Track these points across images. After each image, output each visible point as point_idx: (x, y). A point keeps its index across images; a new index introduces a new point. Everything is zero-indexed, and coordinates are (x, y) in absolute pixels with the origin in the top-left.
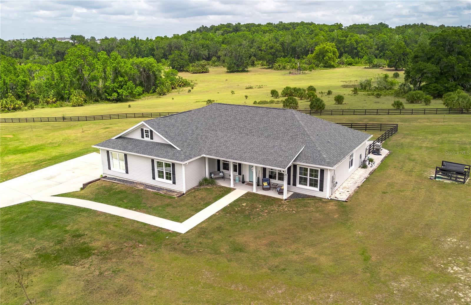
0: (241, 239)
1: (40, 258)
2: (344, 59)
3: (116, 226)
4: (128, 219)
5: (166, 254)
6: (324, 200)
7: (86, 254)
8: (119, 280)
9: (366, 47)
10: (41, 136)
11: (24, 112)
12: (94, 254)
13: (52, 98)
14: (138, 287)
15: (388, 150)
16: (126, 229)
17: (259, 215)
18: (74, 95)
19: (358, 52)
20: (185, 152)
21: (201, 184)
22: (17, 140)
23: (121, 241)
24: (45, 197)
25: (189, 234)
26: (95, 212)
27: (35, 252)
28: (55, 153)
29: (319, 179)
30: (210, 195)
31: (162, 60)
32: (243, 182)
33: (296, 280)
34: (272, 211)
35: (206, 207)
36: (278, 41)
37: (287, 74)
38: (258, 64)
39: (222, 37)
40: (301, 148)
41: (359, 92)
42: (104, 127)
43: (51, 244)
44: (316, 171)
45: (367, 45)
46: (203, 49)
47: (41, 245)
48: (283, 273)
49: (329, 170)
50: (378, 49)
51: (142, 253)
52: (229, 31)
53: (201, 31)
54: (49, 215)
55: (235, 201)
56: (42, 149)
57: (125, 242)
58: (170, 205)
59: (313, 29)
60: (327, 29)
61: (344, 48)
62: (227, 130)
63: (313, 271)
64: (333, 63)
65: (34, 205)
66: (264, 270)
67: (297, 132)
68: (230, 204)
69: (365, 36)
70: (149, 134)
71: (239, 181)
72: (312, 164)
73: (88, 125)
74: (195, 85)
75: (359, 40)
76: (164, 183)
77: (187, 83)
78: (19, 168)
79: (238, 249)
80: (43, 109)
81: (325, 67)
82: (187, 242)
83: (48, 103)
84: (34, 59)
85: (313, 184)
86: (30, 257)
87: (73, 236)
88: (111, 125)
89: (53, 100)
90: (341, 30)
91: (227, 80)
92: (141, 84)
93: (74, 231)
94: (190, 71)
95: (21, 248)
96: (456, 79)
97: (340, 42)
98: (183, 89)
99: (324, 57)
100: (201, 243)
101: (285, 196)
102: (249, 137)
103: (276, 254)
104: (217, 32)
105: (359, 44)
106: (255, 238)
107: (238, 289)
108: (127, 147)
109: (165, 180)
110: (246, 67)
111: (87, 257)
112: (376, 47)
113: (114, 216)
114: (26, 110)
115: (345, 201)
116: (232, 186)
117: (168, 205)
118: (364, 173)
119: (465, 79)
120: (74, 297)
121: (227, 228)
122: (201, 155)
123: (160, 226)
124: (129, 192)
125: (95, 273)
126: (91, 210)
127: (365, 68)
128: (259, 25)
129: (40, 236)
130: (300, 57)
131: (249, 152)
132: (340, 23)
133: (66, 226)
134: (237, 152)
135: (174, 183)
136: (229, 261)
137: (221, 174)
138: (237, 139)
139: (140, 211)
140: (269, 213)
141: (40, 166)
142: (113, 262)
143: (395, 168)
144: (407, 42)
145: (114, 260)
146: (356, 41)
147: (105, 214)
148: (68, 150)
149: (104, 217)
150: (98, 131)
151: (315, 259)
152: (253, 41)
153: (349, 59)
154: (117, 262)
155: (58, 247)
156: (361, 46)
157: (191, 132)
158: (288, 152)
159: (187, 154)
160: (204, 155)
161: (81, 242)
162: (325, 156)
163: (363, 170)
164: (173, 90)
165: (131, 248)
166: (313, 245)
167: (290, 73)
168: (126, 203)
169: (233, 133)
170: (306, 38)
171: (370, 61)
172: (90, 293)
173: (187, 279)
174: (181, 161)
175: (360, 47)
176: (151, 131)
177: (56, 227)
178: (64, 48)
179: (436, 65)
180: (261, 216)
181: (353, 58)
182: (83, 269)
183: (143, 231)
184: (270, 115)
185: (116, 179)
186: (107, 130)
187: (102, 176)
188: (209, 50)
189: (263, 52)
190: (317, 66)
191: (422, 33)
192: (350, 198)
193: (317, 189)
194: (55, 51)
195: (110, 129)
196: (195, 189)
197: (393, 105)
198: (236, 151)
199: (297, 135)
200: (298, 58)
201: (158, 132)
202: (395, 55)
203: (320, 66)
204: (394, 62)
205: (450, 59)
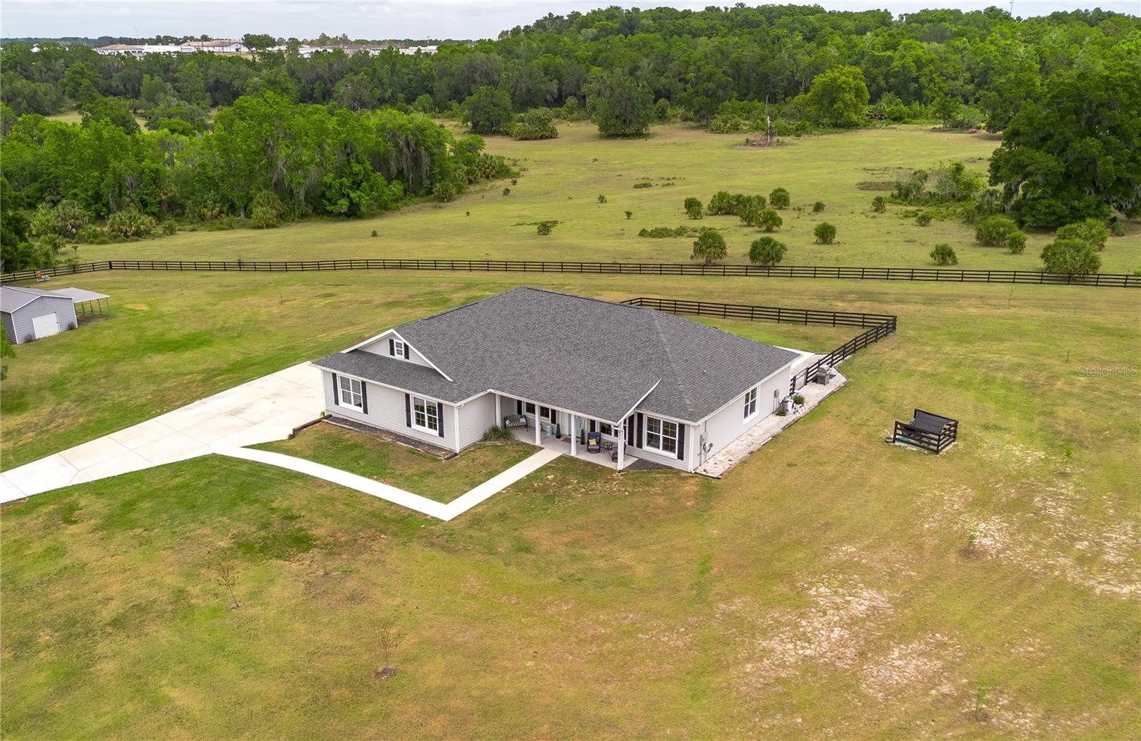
0: (530, 534)
1: (239, 548)
2: (884, 105)
3: (347, 505)
4: (365, 494)
5: (419, 551)
6: (683, 474)
7: (305, 546)
8: (352, 584)
9: (942, 74)
10: (201, 310)
11: (157, 242)
12: (315, 546)
13: (211, 207)
14: (377, 593)
15: (847, 377)
16: (363, 510)
17: (569, 496)
18: (258, 203)
19: (921, 87)
20: (460, 385)
21: (486, 437)
22: (157, 318)
23: (355, 529)
24: (232, 447)
25: (455, 522)
26: (314, 480)
27: (231, 539)
28: (234, 353)
29: (677, 439)
30: (499, 458)
31: (450, 103)
32: (559, 437)
33: (591, 594)
34: (592, 490)
35: (489, 479)
36: (728, 57)
37: (741, 145)
38: (675, 116)
39: (594, 46)
40: (652, 386)
41: (888, 206)
42: (323, 292)
43: (253, 529)
44: (673, 426)
45: (944, 71)
46: (545, 79)
47: (239, 529)
48: (577, 585)
49: (692, 427)
50: (972, 81)
51: (384, 547)
52: (612, 28)
53: (545, 28)
54: (243, 483)
55: (536, 471)
56: (208, 342)
57: (360, 530)
58: (433, 473)
59: (817, 25)
60: (849, 25)
61: (886, 78)
62: (537, 342)
63: (620, 584)
64: (855, 118)
65: (217, 463)
66: (552, 579)
67: (652, 354)
68: (527, 476)
69: (941, 47)
70: (403, 349)
71: (553, 434)
72: (665, 414)
73: (290, 285)
74: (522, 173)
75: (925, 58)
76: (426, 433)
77: (503, 168)
78: (177, 386)
79: (524, 548)
80: (195, 233)
81: (835, 126)
82: (451, 535)
83: (202, 218)
84: (169, 106)
85: (669, 446)
86: (225, 546)
87: (284, 518)
88: (338, 288)
89: (214, 211)
90: (885, 28)
91: (596, 160)
92: (400, 175)
93: (284, 510)
94: (512, 133)
95: (209, 532)
96: (1102, 189)
97: (877, 62)
98: (493, 183)
99: (833, 101)
100: (471, 537)
101: (621, 464)
102: (572, 357)
103: (575, 558)
104: (583, 31)
105: (925, 69)
106: (553, 533)
107: (510, 602)
108: (366, 370)
109: (426, 429)
110: (644, 125)
111: (307, 550)
112: (968, 75)
113: (345, 488)
114: (160, 236)
115: (717, 478)
116: (538, 443)
117: (429, 473)
118: (777, 424)
119: (1120, 188)
120: (294, 601)
121: (515, 515)
122: (486, 390)
123: (414, 508)
124: (368, 447)
125: (318, 573)
126: (309, 475)
127: (934, 130)
128: (687, 14)
129: (235, 514)
130: (778, 97)
131: (566, 389)
132: (886, 10)
133: (272, 501)
134: (546, 387)
135: (441, 435)
136: (506, 565)
137: (523, 420)
138: (551, 361)
139: (385, 482)
140: (586, 493)
141: (214, 384)
142: (342, 559)
143: (838, 416)
144: (1047, 64)
145: (344, 556)
146: (919, 63)
147: (330, 483)
148: (259, 348)
149: (328, 488)
150: (311, 301)
151: (630, 567)
152: (667, 58)
153: (896, 105)
154: (348, 560)
155: (263, 533)
156: (928, 73)
157: (473, 345)
158: (628, 392)
159: (463, 388)
160: (493, 391)
161: (296, 527)
162: (688, 402)
163: (779, 418)
164: (472, 188)
165: (369, 540)
166: (635, 547)
167: (748, 141)
168: (364, 467)
169: (547, 349)
170: (795, 51)
171: (945, 113)
172: (313, 597)
173: (444, 586)
174: (452, 401)
175: (926, 75)
176: (406, 347)
177: (256, 501)
178: (230, 73)
179: (1058, 154)
180: (572, 498)
181: (907, 103)
182: (302, 567)
183: (387, 514)
184: (613, 318)
185: (347, 420)
186: (329, 300)
187: (323, 413)
188: (559, 80)
189: (688, 86)
190: (817, 123)
191: (1087, 39)
192: (729, 472)
193: (674, 456)
194: (211, 81)
195: (335, 299)
196: (476, 446)
197: (932, 255)
198: (545, 385)
199: (651, 360)
200: (773, 100)
201: (417, 349)
202: (1004, 101)
203: (823, 124)
204: (1002, 118)
205: (1087, 144)
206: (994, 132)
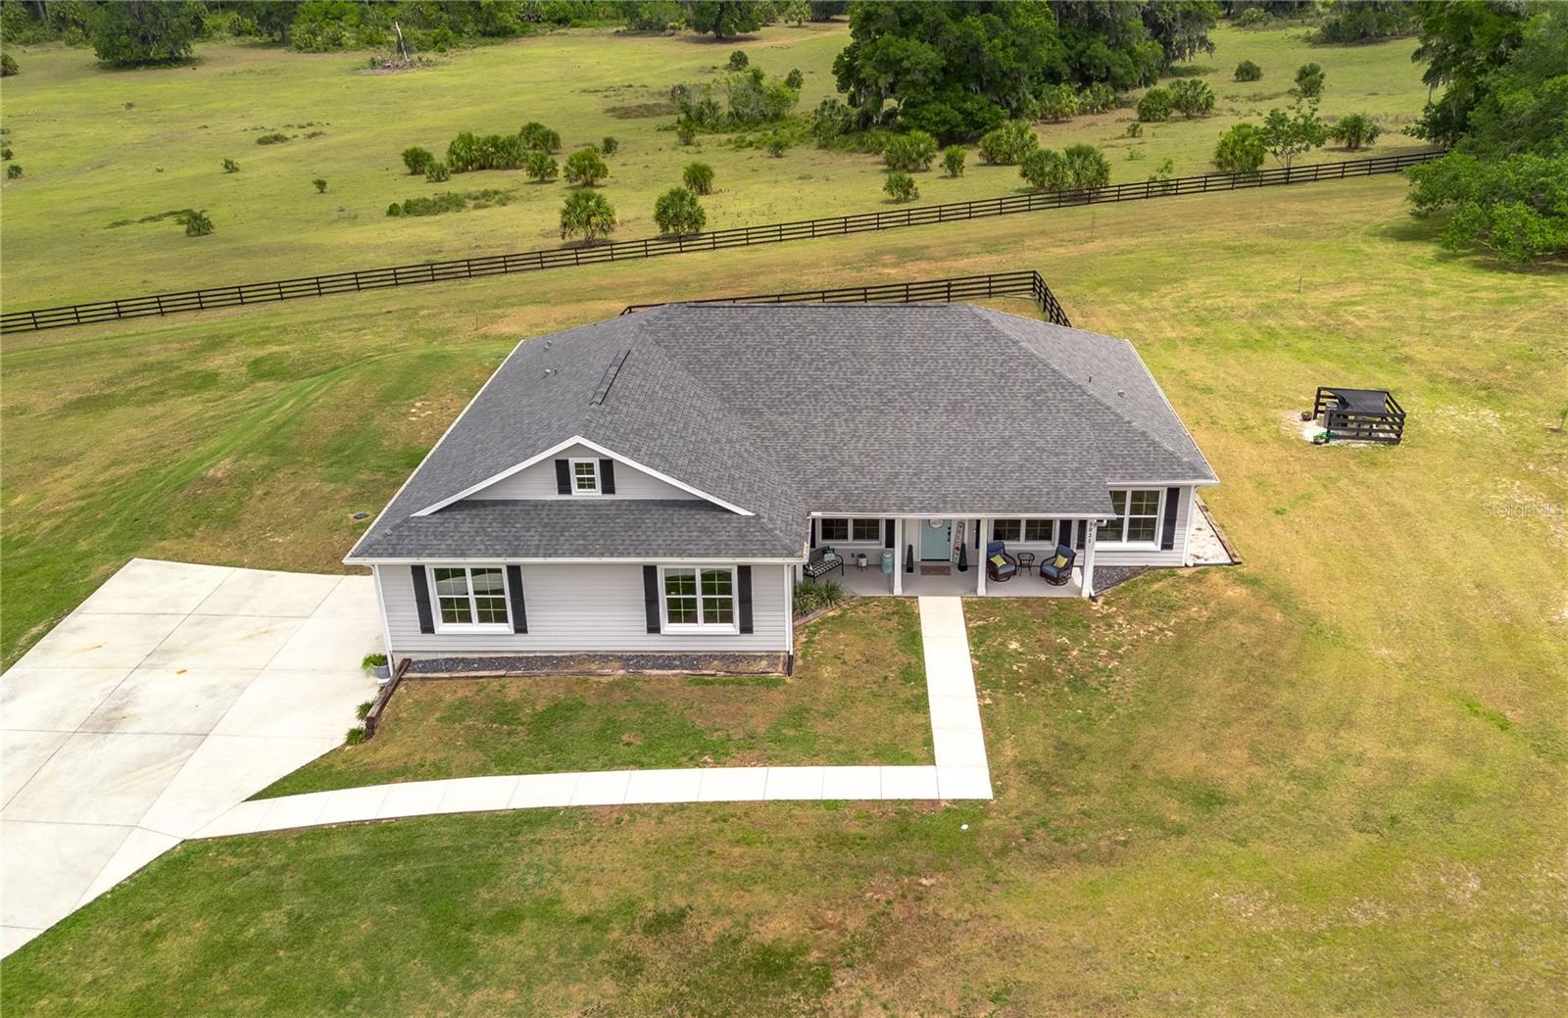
6: (1183, 573)
25: (1010, 796)
29: (1161, 516)
32: (911, 568)
37: (364, 68)
41: (697, 136)
44: (1153, 495)
49: (1193, 490)
55: (974, 643)
58: (805, 710)
70: (597, 475)
76: (703, 635)
81: (484, 34)
85: (1142, 532)
87: (650, 931)
91: (130, 106)
93: (623, 912)
101: (1089, 586)
109: (703, 627)
110: (179, 43)
111: (827, 986)
115: (1235, 563)
116: (898, 591)
117: (799, 714)
127: (620, 34)
135: (748, 628)
139: (744, 763)
162: (1168, 448)
165: (912, 902)
167: (373, 63)
168: (651, 747)
176: (606, 462)
179: (932, 43)
192: (1231, 547)
193: (1155, 546)
197: (888, 190)
201: (649, 466)
203: (467, 33)
204: (712, 13)
205: (970, 25)
206: (705, 32)
